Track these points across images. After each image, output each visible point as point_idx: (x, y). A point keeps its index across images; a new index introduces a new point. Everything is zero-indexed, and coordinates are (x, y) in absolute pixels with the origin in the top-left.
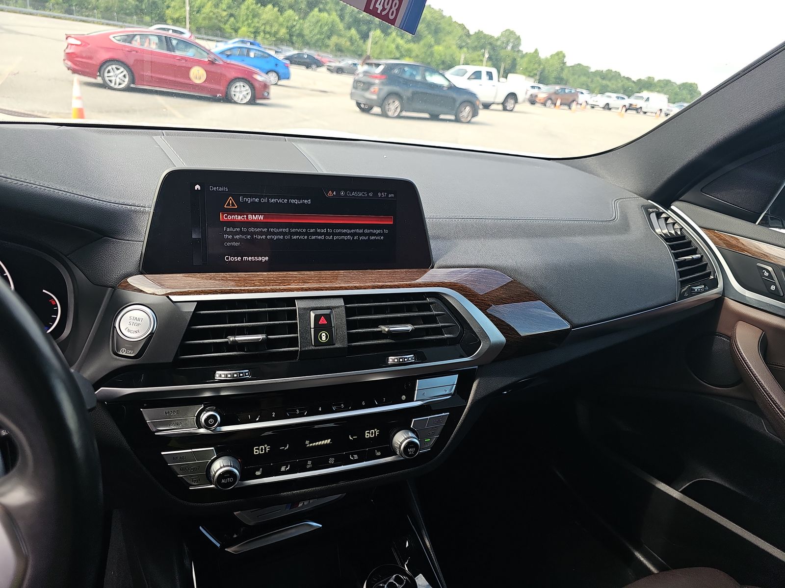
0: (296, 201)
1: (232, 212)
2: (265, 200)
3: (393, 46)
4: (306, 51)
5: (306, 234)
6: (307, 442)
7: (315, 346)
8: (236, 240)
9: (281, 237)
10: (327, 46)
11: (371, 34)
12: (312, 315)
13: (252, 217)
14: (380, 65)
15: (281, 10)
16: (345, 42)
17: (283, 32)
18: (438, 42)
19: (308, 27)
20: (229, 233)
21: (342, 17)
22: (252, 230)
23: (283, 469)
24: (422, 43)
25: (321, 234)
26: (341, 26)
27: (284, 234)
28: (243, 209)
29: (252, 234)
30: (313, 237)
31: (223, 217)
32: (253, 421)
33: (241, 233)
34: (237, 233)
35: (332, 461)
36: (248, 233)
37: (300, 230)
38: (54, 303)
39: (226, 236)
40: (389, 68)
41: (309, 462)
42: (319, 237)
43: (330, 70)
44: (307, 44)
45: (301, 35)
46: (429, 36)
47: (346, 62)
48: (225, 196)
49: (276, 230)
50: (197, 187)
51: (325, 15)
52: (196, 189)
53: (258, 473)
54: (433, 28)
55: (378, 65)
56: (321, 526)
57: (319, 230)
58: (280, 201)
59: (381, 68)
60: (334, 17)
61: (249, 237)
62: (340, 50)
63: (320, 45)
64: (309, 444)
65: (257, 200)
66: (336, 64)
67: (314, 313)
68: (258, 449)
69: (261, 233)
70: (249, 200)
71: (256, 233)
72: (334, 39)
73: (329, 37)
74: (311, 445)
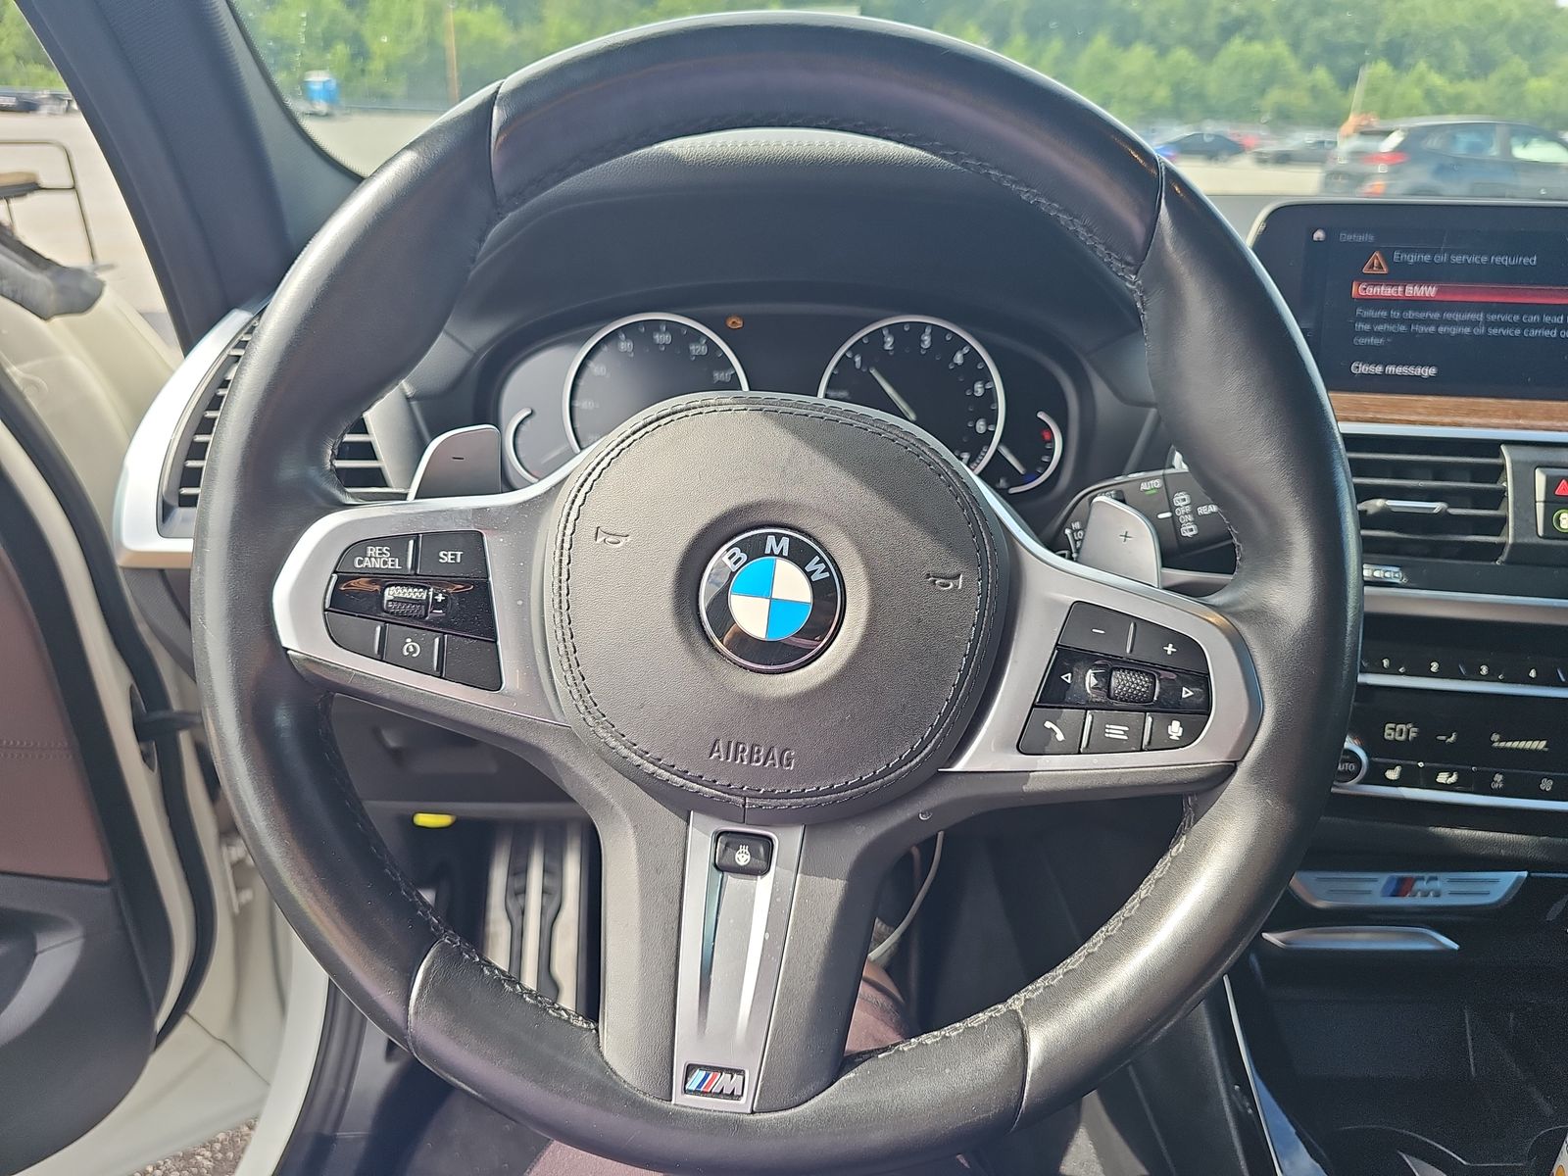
0: (1506, 260)
1: (1376, 280)
2: (1443, 258)
3: (1417, 93)
4: (1210, 128)
5: (1522, 325)
6: (1495, 737)
7: (1544, 537)
8: (1378, 334)
9: (1467, 330)
10: (1258, 112)
11: (1365, 74)
12: (1540, 479)
13: (1414, 291)
14: (1391, 132)
15: (1163, 51)
16: (1299, 99)
17: (1162, 94)
18: (1537, 71)
19: (1215, 79)
20: (1366, 320)
21: (1295, 46)
22: (1410, 314)
23: (1442, 778)
24: (1494, 78)
25: (1551, 326)
26: (1292, 65)
27: (1474, 324)
28: (1399, 274)
29: (1410, 322)
30: (1534, 333)
31: (1360, 290)
32: (1392, 671)
33: (1389, 320)
34: (1380, 321)
35: (1547, 785)
36: (1402, 321)
37: (1507, 318)
38: (1047, 437)
39: (1360, 326)
40: (1414, 137)
41: (1499, 778)
42: (1547, 333)
43: (1262, 160)
44: (1211, 113)
45: (1199, 97)
46: (1517, 59)
47: (1302, 138)
48: (1367, 251)
49: (1458, 317)
50: (1319, 235)
51: (1257, 48)
52: (1315, 238)
53: (1392, 775)
54: (1527, 39)
55: (1387, 133)
56: (1456, 946)
57: (1547, 319)
58: (1475, 259)
59: (1395, 140)
60: (1280, 47)
61: (1402, 328)
62: (1285, 118)
63: (1242, 110)
64: (1500, 741)
65: (1427, 258)
66: (1273, 146)
67: (1543, 472)
68: (1394, 729)
69: (1427, 322)
70: (1412, 258)
71: (1416, 321)
72: (1275, 95)
73: (1262, 92)
74: (1502, 744)
